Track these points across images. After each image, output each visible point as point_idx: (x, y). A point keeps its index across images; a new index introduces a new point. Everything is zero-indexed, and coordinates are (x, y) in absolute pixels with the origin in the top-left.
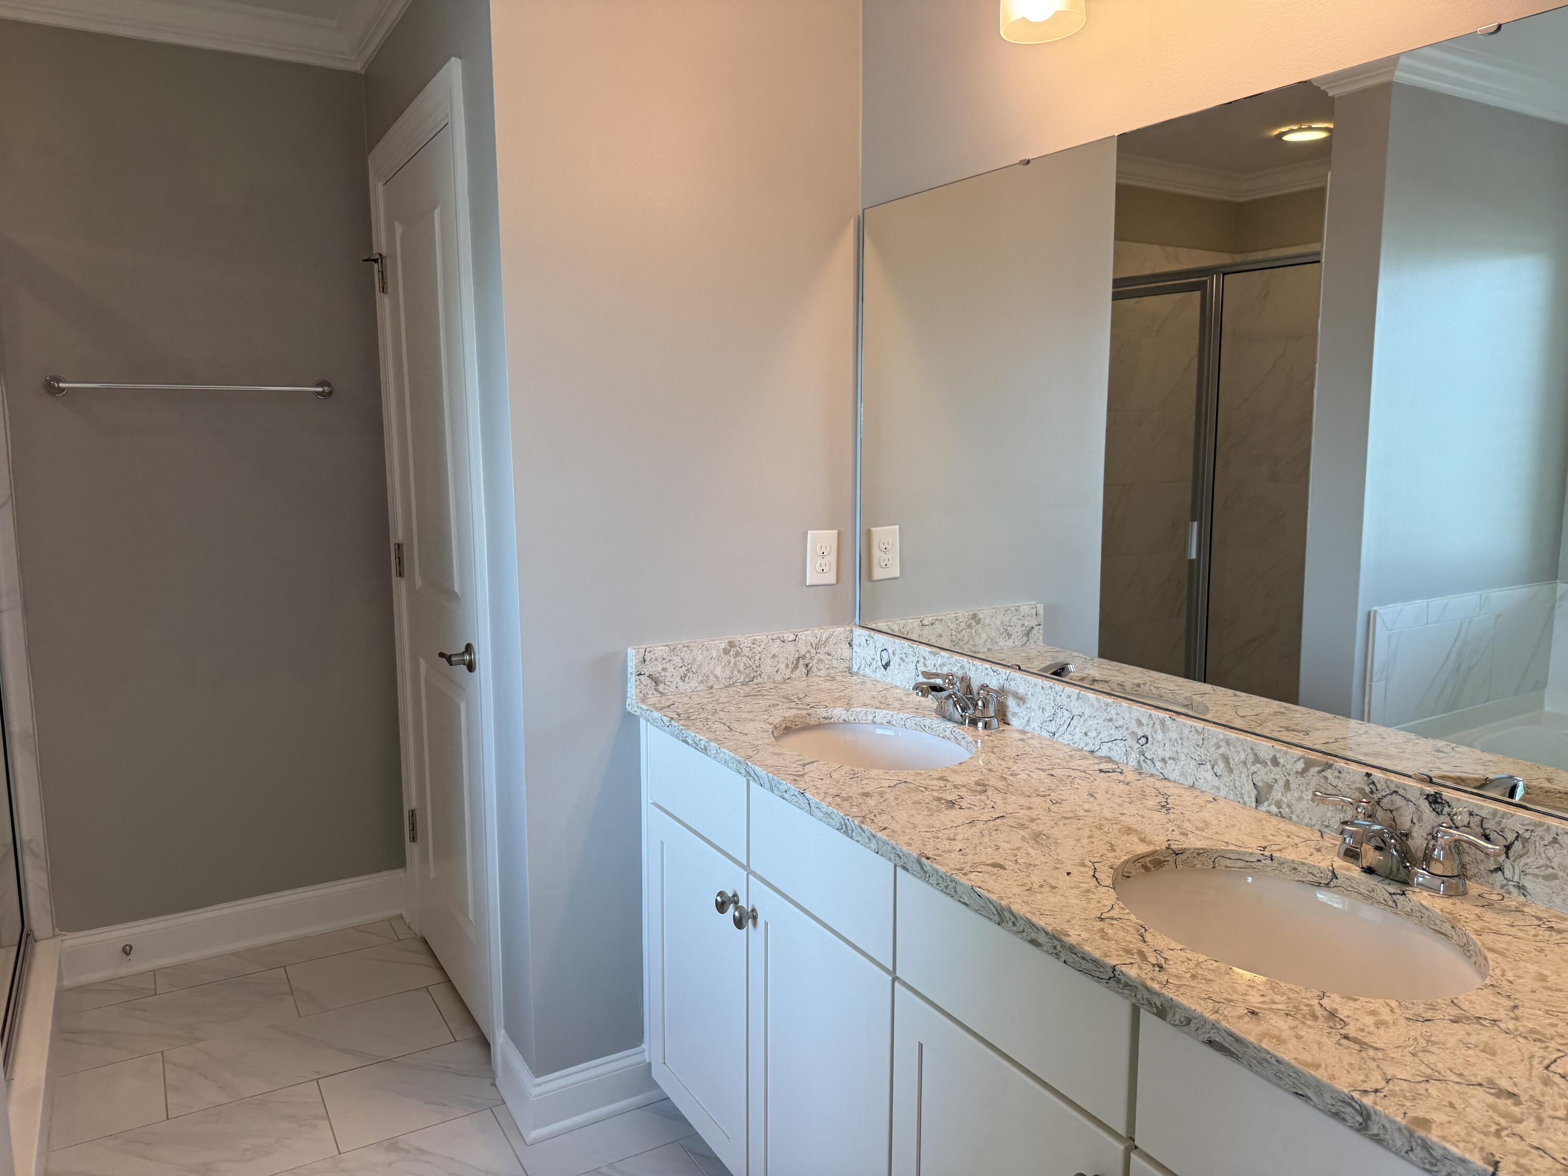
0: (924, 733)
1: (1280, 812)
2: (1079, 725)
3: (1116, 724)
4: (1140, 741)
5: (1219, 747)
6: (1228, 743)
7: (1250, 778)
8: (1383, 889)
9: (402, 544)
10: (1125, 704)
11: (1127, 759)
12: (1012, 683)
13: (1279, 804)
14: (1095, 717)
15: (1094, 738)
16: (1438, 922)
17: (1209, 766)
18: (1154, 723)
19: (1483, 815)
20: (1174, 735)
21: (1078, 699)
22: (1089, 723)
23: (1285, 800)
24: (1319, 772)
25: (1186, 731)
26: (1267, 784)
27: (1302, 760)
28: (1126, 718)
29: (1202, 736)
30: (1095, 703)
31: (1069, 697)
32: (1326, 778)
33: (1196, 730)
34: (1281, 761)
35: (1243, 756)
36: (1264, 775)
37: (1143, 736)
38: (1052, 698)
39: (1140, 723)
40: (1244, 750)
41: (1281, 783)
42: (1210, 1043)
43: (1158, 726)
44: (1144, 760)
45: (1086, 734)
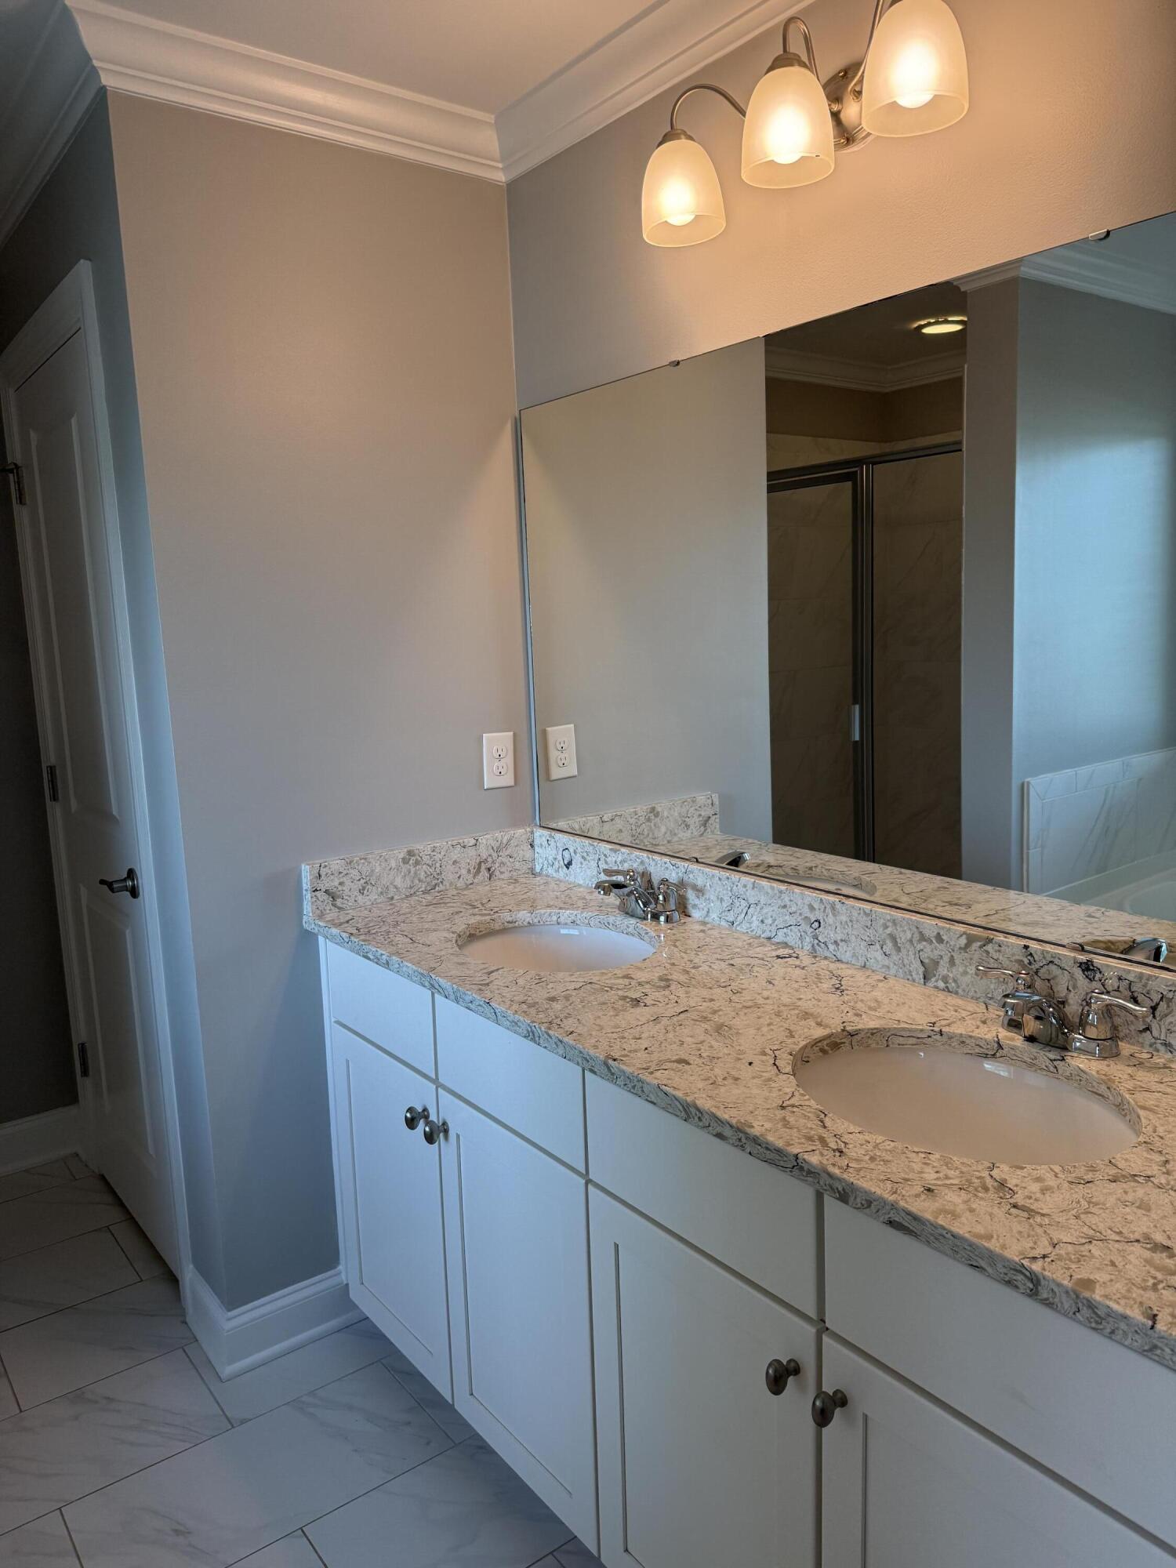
0: (607, 931)
1: (947, 987)
2: (756, 913)
3: (790, 910)
4: (813, 926)
5: (886, 927)
6: (894, 922)
7: (917, 955)
8: (1044, 1056)
9: (55, 767)
10: (797, 890)
11: (802, 943)
12: (691, 876)
13: (945, 979)
14: (770, 904)
15: (771, 925)
16: (1095, 1084)
17: (878, 946)
18: (825, 907)
19: (1131, 979)
20: (844, 918)
21: (753, 888)
22: (765, 911)
23: (951, 975)
24: (981, 947)
25: (855, 914)
26: (932, 960)
27: (964, 936)
28: (799, 904)
29: (870, 918)
30: (770, 891)
31: (745, 886)
32: (987, 952)
33: (865, 912)
34: (944, 937)
35: (909, 935)
36: (929, 952)
37: (816, 921)
38: (729, 889)
39: (812, 908)
40: (910, 929)
41: (946, 959)
42: (891, 1223)
43: (828, 910)
44: (818, 944)
45: (762, 921)
